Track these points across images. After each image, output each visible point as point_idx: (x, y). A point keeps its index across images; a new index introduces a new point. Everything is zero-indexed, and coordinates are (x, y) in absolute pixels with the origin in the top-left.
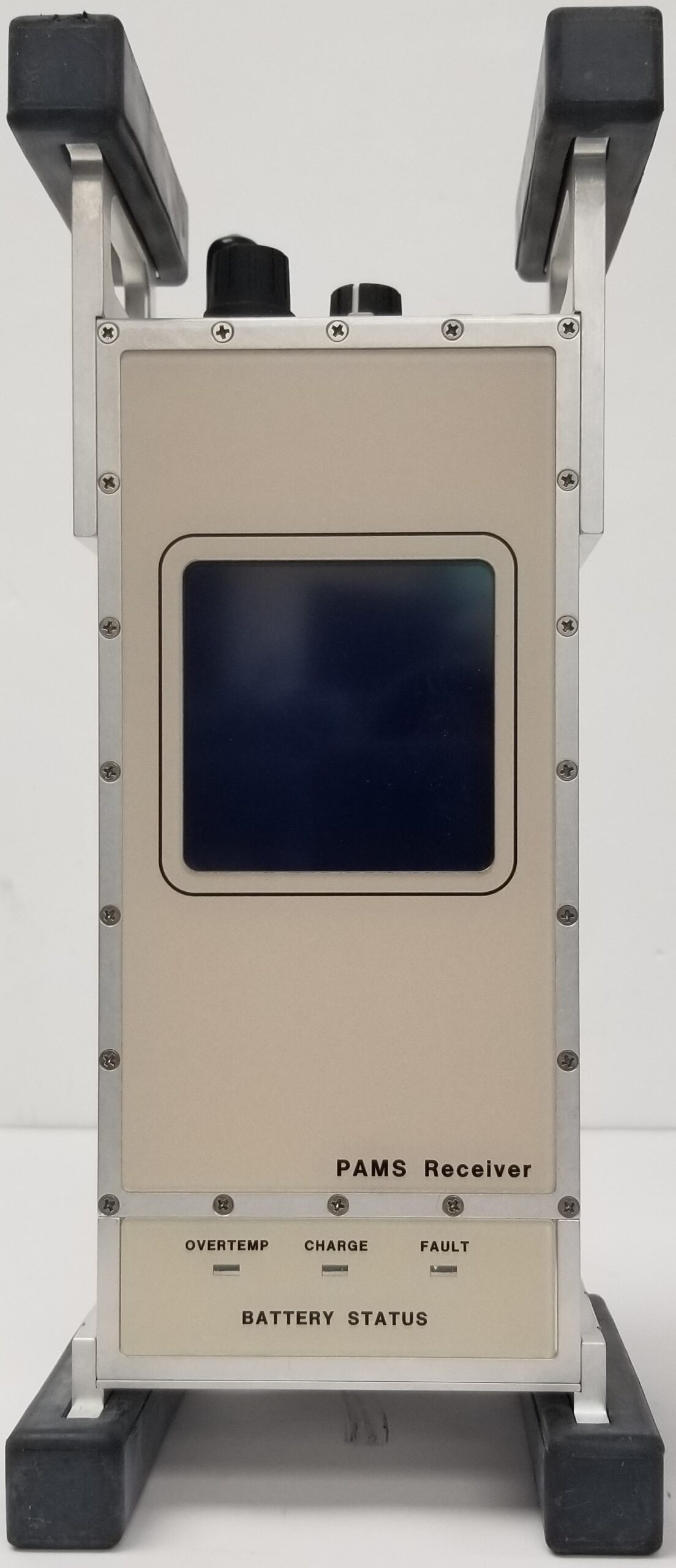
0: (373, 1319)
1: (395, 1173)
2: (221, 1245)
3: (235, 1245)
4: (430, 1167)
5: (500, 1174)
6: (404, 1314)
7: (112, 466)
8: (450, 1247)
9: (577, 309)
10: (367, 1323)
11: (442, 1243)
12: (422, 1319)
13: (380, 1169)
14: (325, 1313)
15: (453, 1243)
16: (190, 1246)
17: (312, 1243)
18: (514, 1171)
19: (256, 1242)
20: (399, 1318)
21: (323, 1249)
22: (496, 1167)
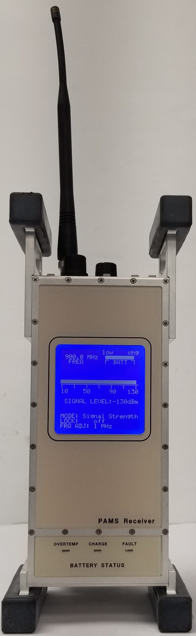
0: (108, 565)
1: (115, 522)
2: (64, 544)
3: (69, 544)
4: (126, 520)
5: (145, 522)
6: (118, 564)
7: (36, 317)
8: (131, 544)
9: (168, 276)
10: (107, 567)
11: (129, 543)
12: (123, 565)
13: (111, 521)
14: (94, 564)
15: (132, 543)
16: (55, 544)
17: (91, 543)
18: (150, 522)
19: (75, 543)
20: (116, 565)
21: (94, 545)
22: (145, 520)
